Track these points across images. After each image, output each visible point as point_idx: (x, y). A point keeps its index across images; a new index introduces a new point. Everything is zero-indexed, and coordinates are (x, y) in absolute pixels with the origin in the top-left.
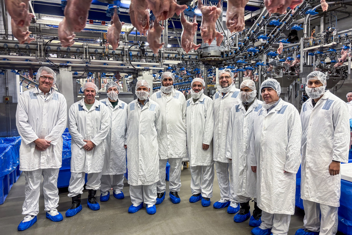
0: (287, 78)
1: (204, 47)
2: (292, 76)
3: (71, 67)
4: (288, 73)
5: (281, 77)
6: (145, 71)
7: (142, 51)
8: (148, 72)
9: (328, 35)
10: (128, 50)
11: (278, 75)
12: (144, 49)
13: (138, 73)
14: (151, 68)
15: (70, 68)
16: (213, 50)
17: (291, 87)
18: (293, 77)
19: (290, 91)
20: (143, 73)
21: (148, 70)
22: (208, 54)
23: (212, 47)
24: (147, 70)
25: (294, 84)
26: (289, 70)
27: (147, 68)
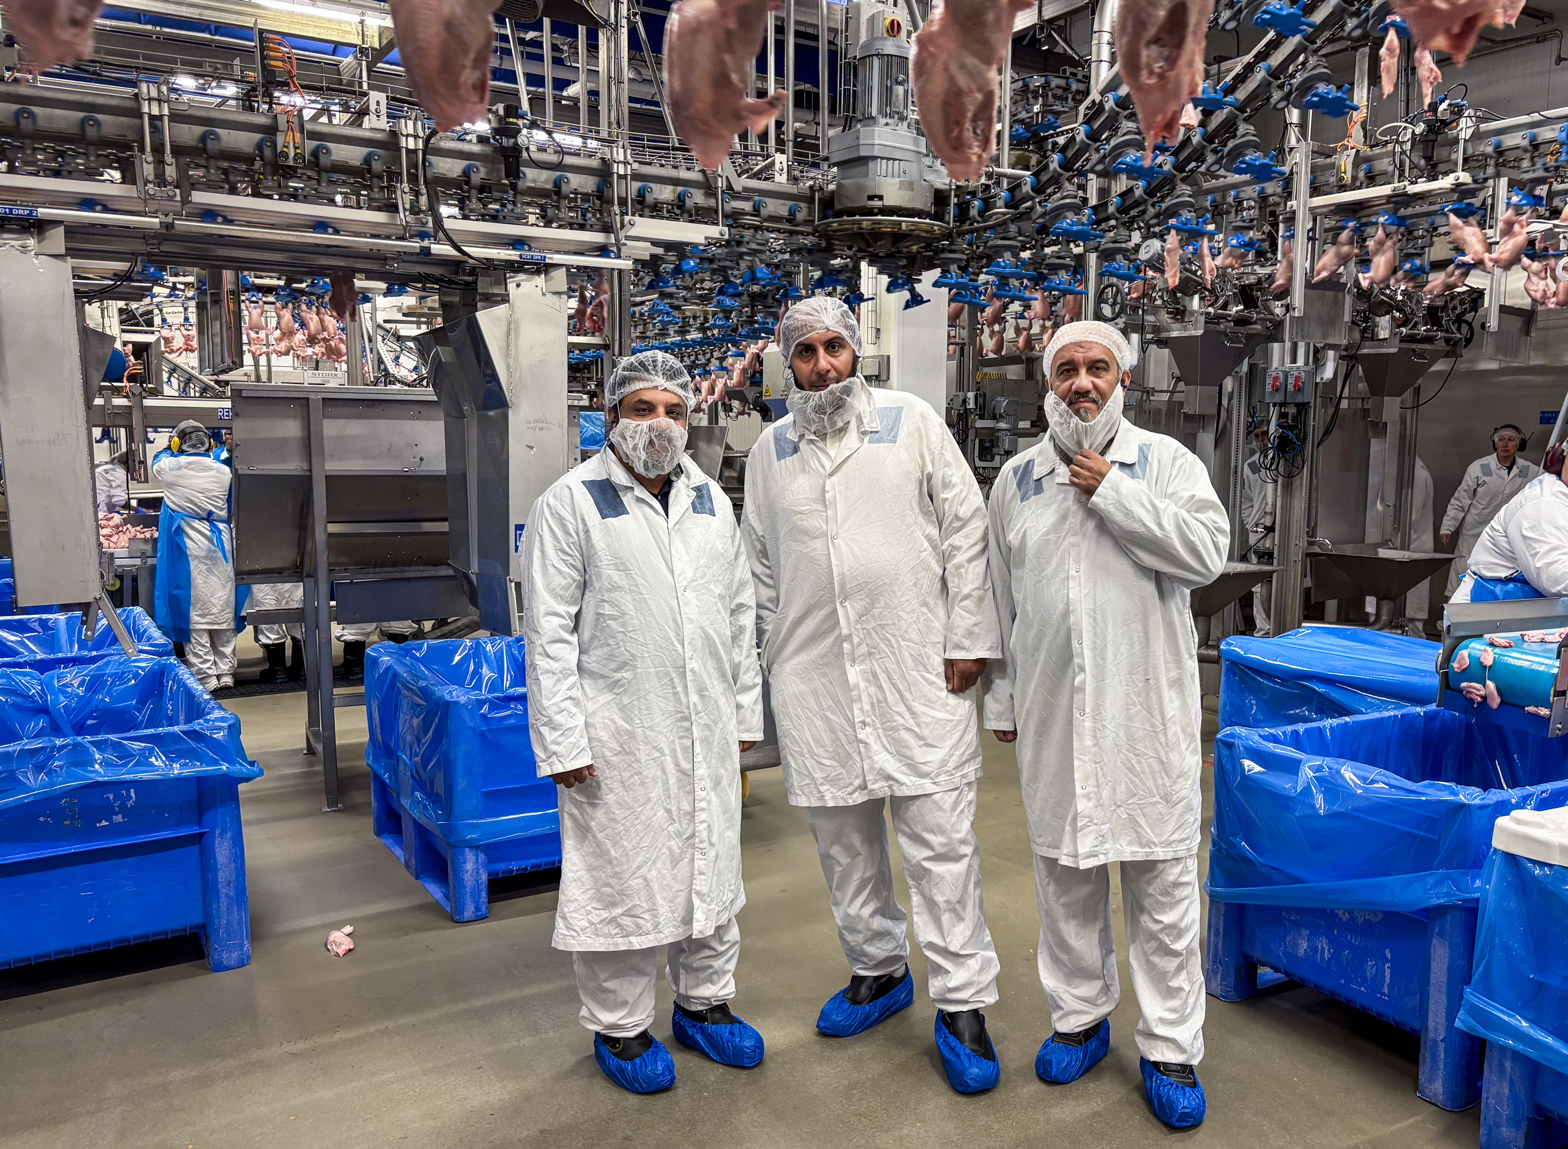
0: (1223, 337)
1: (848, 157)
2: (1241, 329)
3: (61, 229)
4: (1225, 317)
5: (1194, 333)
6: (521, 277)
7: (506, 158)
8: (540, 280)
9: (1432, 137)
10: (421, 145)
11: (1177, 325)
12: (517, 149)
13: (475, 282)
14: (558, 258)
15: (57, 239)
16: (897, 180)
17: (1229, 384)
18: (1250, 337)
19: (1225, 402)
20: (511, 286)
21: (542, 268)
22: (871, 198)
23: (888, 159)
24: (538, 272)
25: (1245, 367)
26: (1231, 300)
27: (537, 255)
